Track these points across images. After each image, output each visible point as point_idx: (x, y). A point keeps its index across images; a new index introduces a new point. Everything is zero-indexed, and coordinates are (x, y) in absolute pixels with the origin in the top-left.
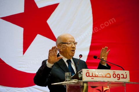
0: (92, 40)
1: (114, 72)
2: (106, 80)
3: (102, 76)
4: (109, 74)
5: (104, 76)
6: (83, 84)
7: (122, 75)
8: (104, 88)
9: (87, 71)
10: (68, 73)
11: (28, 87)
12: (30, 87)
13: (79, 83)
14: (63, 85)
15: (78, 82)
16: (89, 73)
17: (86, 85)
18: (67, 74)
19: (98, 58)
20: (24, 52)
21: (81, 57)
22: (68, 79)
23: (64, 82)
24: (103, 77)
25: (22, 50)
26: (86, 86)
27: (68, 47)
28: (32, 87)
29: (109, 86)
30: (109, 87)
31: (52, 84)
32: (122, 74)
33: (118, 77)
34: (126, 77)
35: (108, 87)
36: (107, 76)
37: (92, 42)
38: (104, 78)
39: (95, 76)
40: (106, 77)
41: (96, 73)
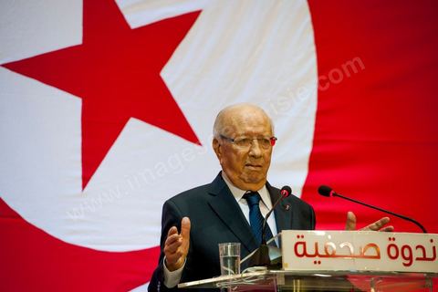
1: (390, 239)
4: (374, 245)
5: (358, 253)
6: (284, 284)
7: (420, 250)
9: (298, 237)
13: (272, 280)
14: (219, 289)
15: (268, 275)
18: (227, 252)
19: (334, 195)
23: (219, 279)
24: (352, 256)
25: (79, 172)
29: (376, 290)
31: (181, 286)
33: (405, 258)
34: (432, 257)
35: (373, 291)
36: (365, 254)
38: (356, 260)
39: (324, 254)
40: (362, 256)
41: (329, 244)
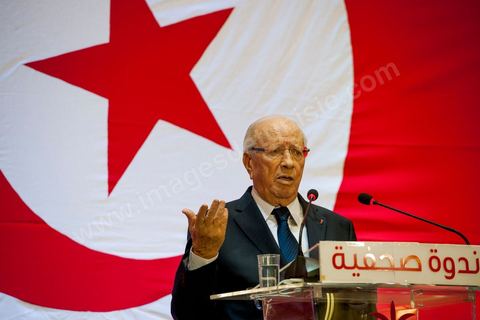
0: (352, 137)
1: (432, 251)
2: (404, 279)
3: (389, 266)
4: (415, 257)
5: (398, 265)
6: (321, 296)
7: (462, 262)
8: (396, 308)
9: (337, 248)
10: (268, 257)
11: (128, 310)
12: (135, 310)
13: (308, 293)
15: (305, 288)
16: (342, 255)
17: (332, 298)
18: (266, 262)
19: (374, 203)
20: (112, 184)
21: (314, 199)
22: (268, 278)
23: (255, 290)
24: (393, 269)
25: (105, 177)
26: (333, 302)
27: (268, 164)
28: (142, 310)
29: (416, 303)
30: (416, 307)
31: (213, 297)
32: (460, 259)
33: (447, 271)
34: (475, 269)
35: (413, 304)
36: (407, 266)
37: (352, 146)
38: (397, 272)
39: (363, 266)
40: (403, 268)
41: (368, 255)
